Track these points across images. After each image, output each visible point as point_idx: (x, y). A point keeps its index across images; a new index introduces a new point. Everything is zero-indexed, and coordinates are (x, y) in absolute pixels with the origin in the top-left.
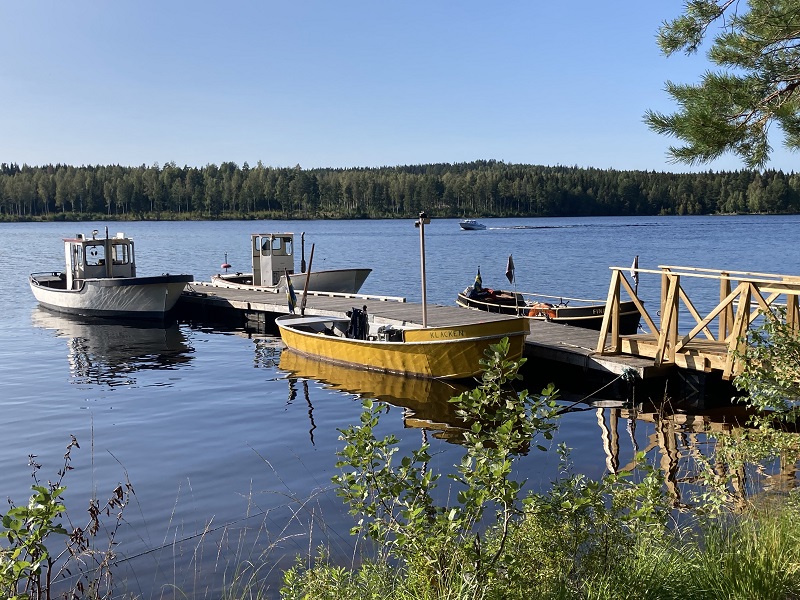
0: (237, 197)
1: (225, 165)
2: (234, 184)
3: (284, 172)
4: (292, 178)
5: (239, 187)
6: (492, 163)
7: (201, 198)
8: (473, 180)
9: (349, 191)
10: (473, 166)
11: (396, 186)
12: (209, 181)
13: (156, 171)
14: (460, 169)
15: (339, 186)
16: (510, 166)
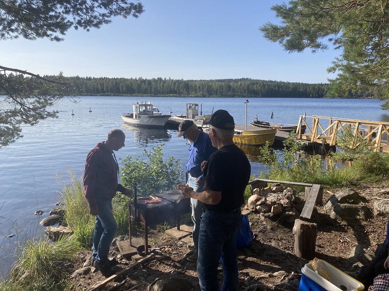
0: (163, 89)
1: (158, 78)
2: (161, 85)
3: (178, 81)
4: (181, 83)
5: (163, 86)
6: (247, 79)
7: (151, 90)
8: (241, 85)
9: (199, 87)
10: (241, 80)
11: (215, 86)
12: (153, 84)
13: (136, 79)
14: (236, 81)
15: (196, 86)
16: (253, 80)
